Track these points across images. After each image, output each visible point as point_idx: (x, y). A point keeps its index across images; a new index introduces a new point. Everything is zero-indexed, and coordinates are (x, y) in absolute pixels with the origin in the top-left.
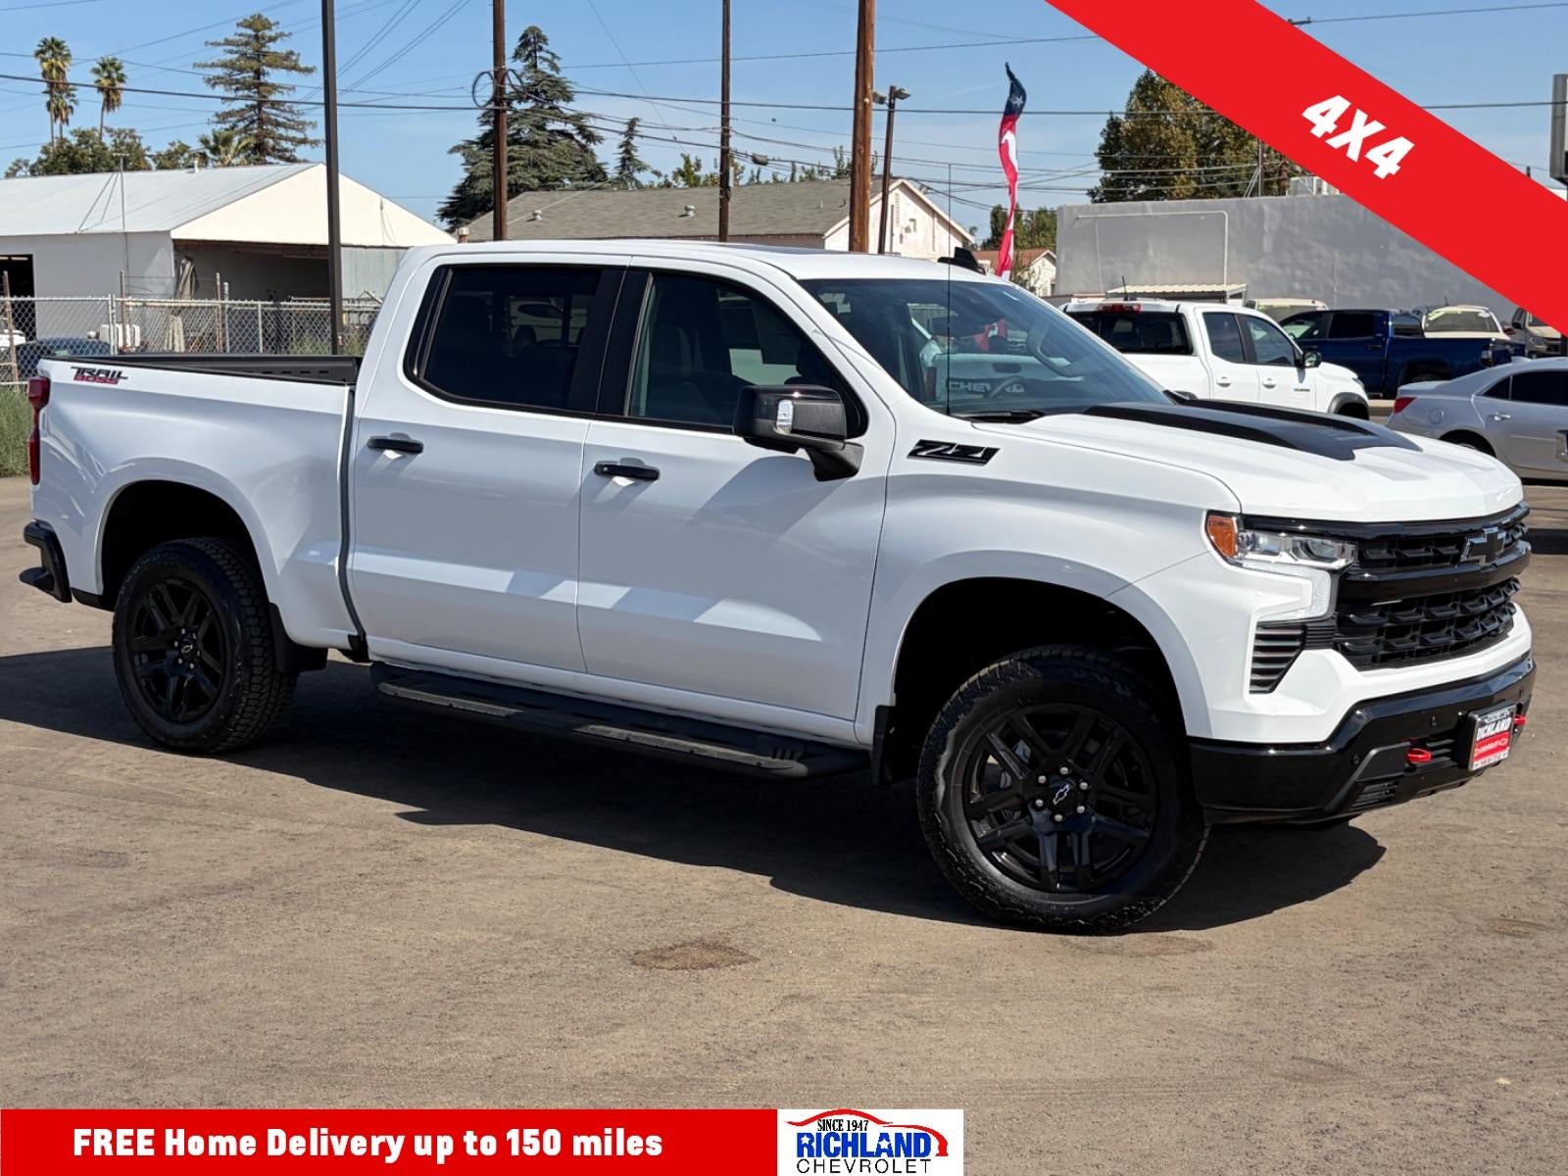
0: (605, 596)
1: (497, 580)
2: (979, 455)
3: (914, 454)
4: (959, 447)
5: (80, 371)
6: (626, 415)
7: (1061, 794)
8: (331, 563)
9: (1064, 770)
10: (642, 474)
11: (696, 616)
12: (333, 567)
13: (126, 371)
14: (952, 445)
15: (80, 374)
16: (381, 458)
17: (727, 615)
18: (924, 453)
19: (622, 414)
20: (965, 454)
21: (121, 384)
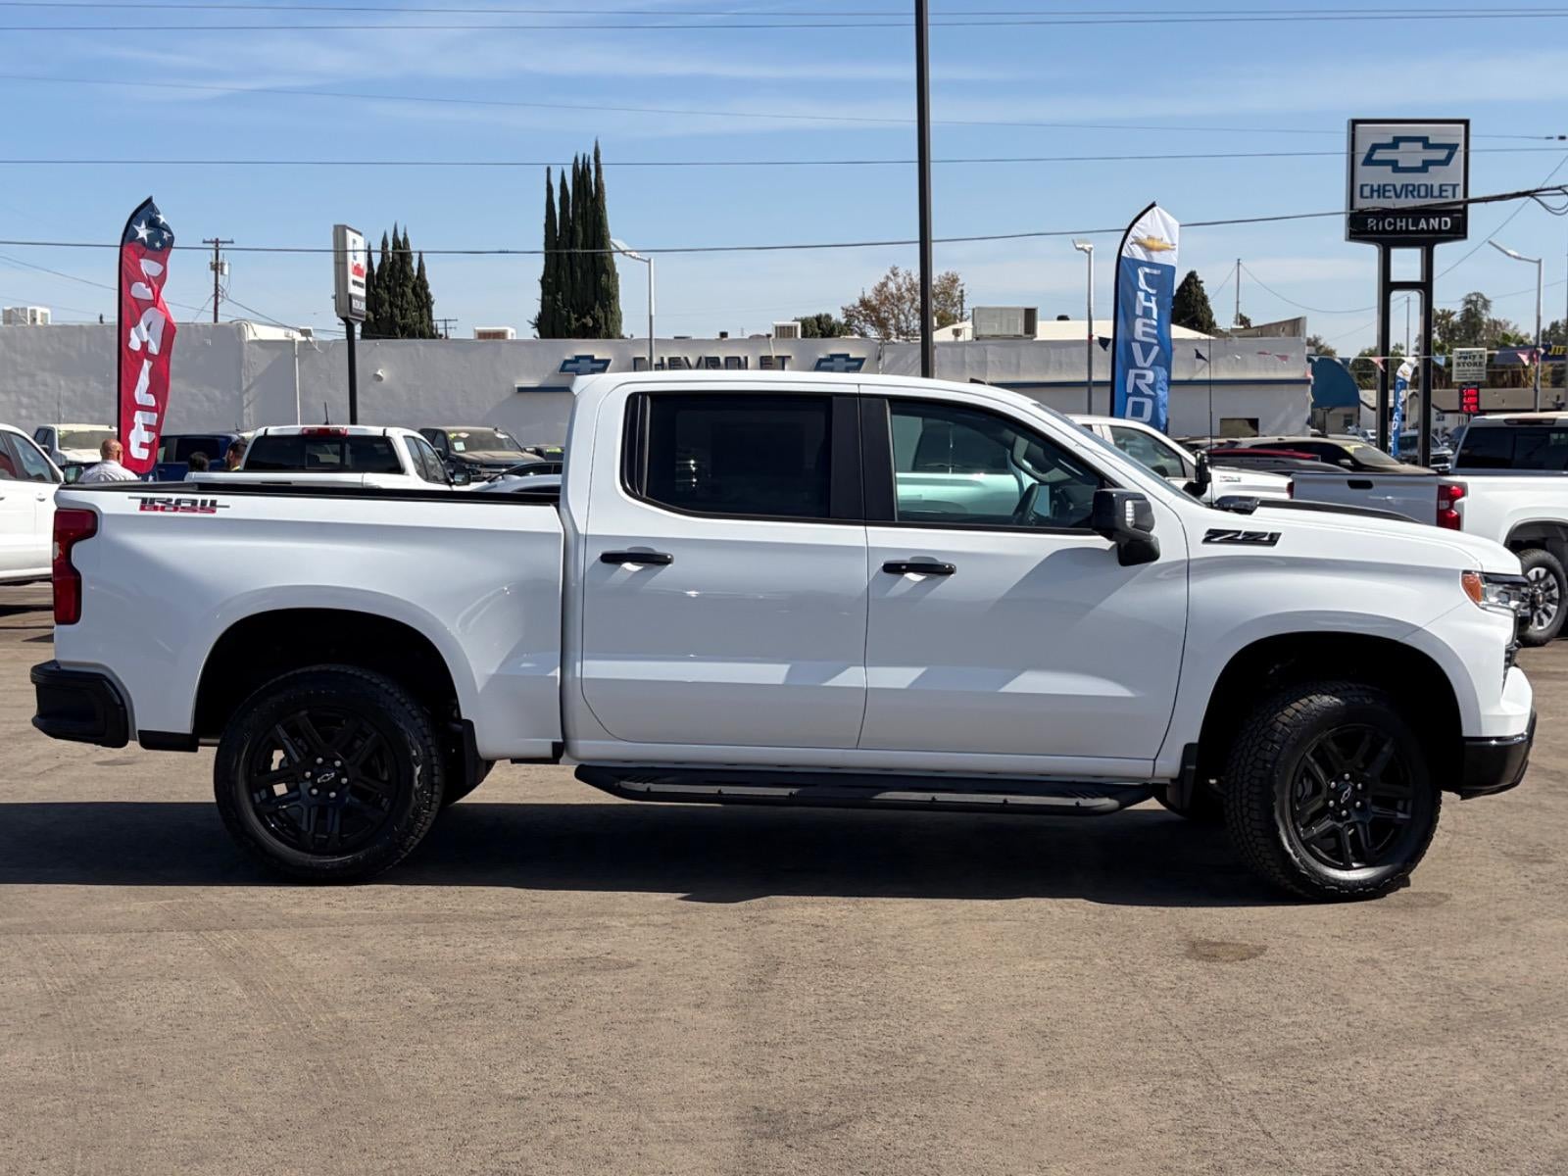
0: (899, 677)
1: (775, 673)
2: (1266, 538)
3: (1207, 540)
4: (1246, 533)
5: (144, 501)
6: (896, 521)
7: (1346, 795)
8: (552, 674)
9: (1347, 776)
10: (933, 569)
11: (1000, 688)
12: (556, 677)
13: (221, 499)
14: (1239, 532)
15: (145, 504)
16: (619, 570)
17: (1032, 682)
18: (1217, 539)
19: (894, 520)
20: (1252, 538)
21: (220, 513)
